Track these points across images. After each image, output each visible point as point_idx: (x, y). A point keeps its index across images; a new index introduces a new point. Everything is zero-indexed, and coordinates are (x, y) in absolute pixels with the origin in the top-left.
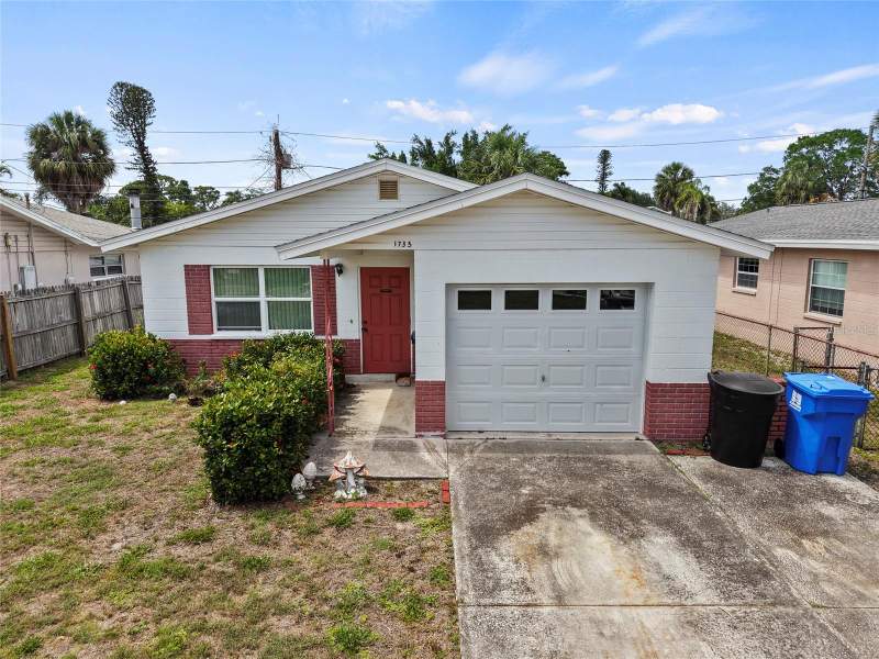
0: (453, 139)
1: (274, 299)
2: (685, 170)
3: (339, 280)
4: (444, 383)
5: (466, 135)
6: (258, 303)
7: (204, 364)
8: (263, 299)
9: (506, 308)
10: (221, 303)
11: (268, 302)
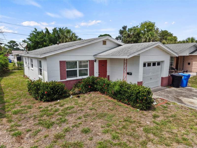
4: (142, 82)
10: (68, 71)
11: (79, 70)
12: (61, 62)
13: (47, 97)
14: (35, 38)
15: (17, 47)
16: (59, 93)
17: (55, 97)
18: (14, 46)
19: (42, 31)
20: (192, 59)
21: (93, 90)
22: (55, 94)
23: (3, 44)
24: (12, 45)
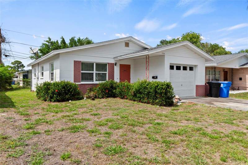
1: (98, 72)
3: (115, 66)
6: (93, 73)
9: (176, 69)
10: (83, 73)
11: (96, 73)
12: (75, 62)
13: (57, 96)
14: (48, 49)
15: (23, 69)
16: (71, 93)
17: (67, 96)
18: (18, 67)
19: (57, 41)
20: (243, 73)
21: (111, 95)
22: (67, 94)
23: (9, 56)
24: (17, 66)
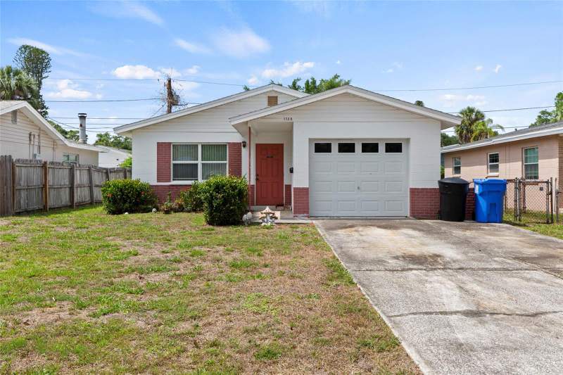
0: (298, 83)
1: (206, 162)
2: (478, 112)
3: (243, 149)
4: (308, 189)
5: (308, 81)
6: (197, 165)
7: (170, 195)
8: (200, 162)
9: (339, 151)
10: (176, 164)
11: (203, 164)
12: (159, 144)
